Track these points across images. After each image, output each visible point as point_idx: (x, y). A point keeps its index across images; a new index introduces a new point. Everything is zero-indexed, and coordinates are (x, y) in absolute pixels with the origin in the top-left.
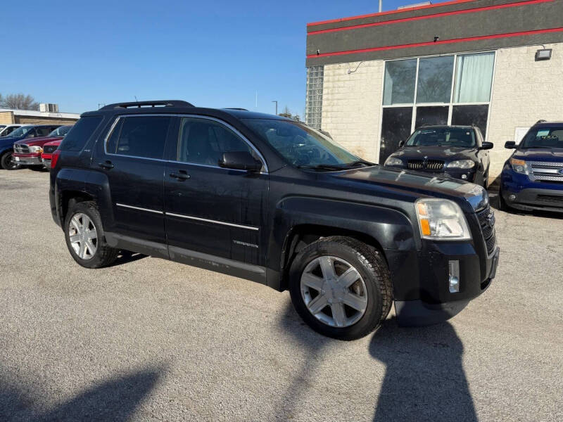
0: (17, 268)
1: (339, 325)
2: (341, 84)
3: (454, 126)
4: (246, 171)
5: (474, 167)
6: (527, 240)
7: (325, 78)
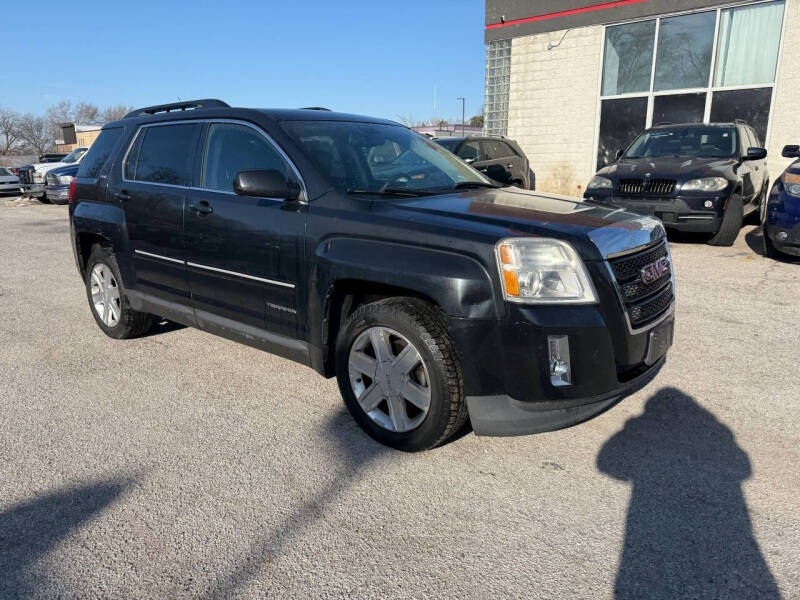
0: (30, 337)
1: (397, 429)
2: (537, 66)
3: (713, 124)
4: (281, 200)
5: (726, 189)
6: (787, 304)
7: (514, 59)
